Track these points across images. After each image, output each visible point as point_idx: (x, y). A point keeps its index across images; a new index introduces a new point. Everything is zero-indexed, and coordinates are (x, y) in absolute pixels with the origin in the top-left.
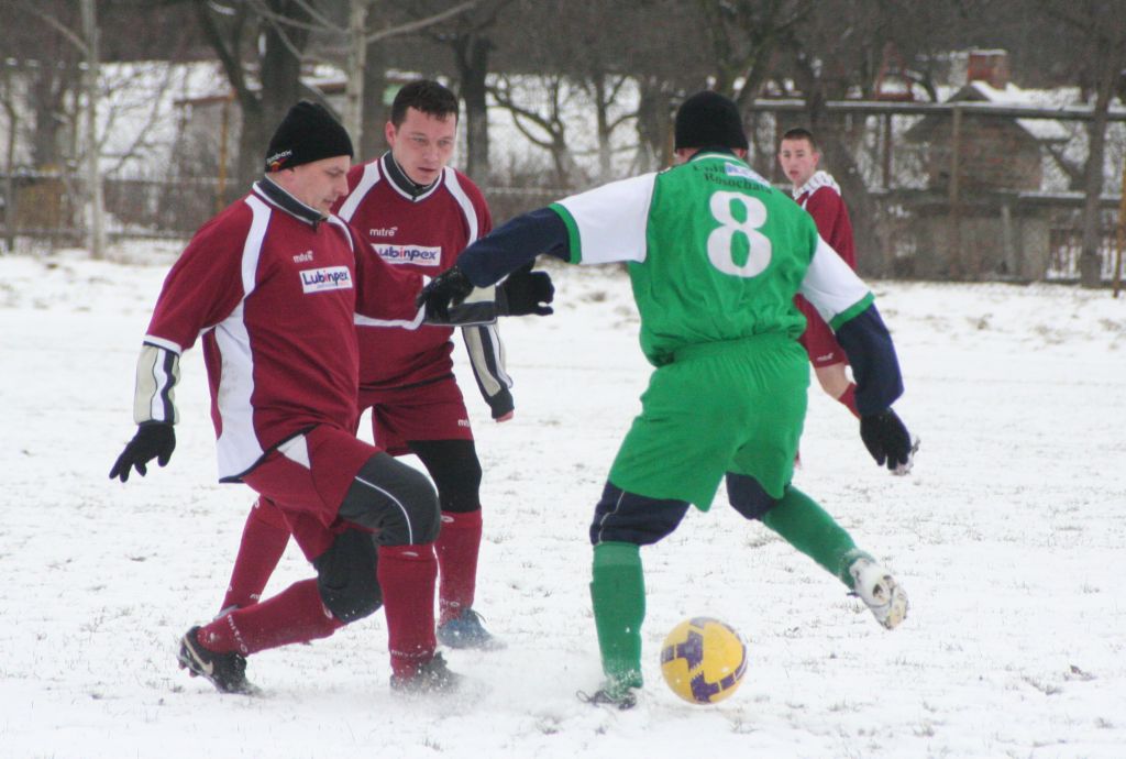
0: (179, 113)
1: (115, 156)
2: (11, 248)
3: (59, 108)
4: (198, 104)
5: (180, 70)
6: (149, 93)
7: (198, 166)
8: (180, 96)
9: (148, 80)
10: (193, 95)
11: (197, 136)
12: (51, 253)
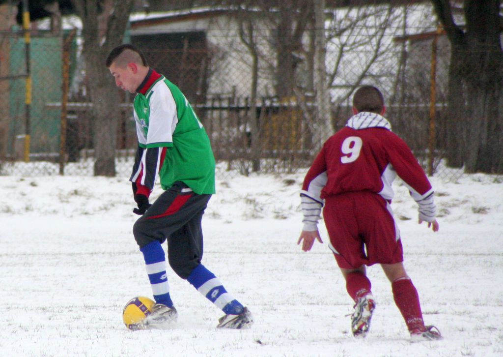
0: (399, 48)
1: (345, 86)
2: (256, 168)
3: (299, 47)
4: (416, 39)
5: (399, 11)
6: (372, 31)
7: (416, 93)
8: (400, 33)
9: (371, 21)
10: (411, 31)
11: (416, 66)
12: (290, 172)
